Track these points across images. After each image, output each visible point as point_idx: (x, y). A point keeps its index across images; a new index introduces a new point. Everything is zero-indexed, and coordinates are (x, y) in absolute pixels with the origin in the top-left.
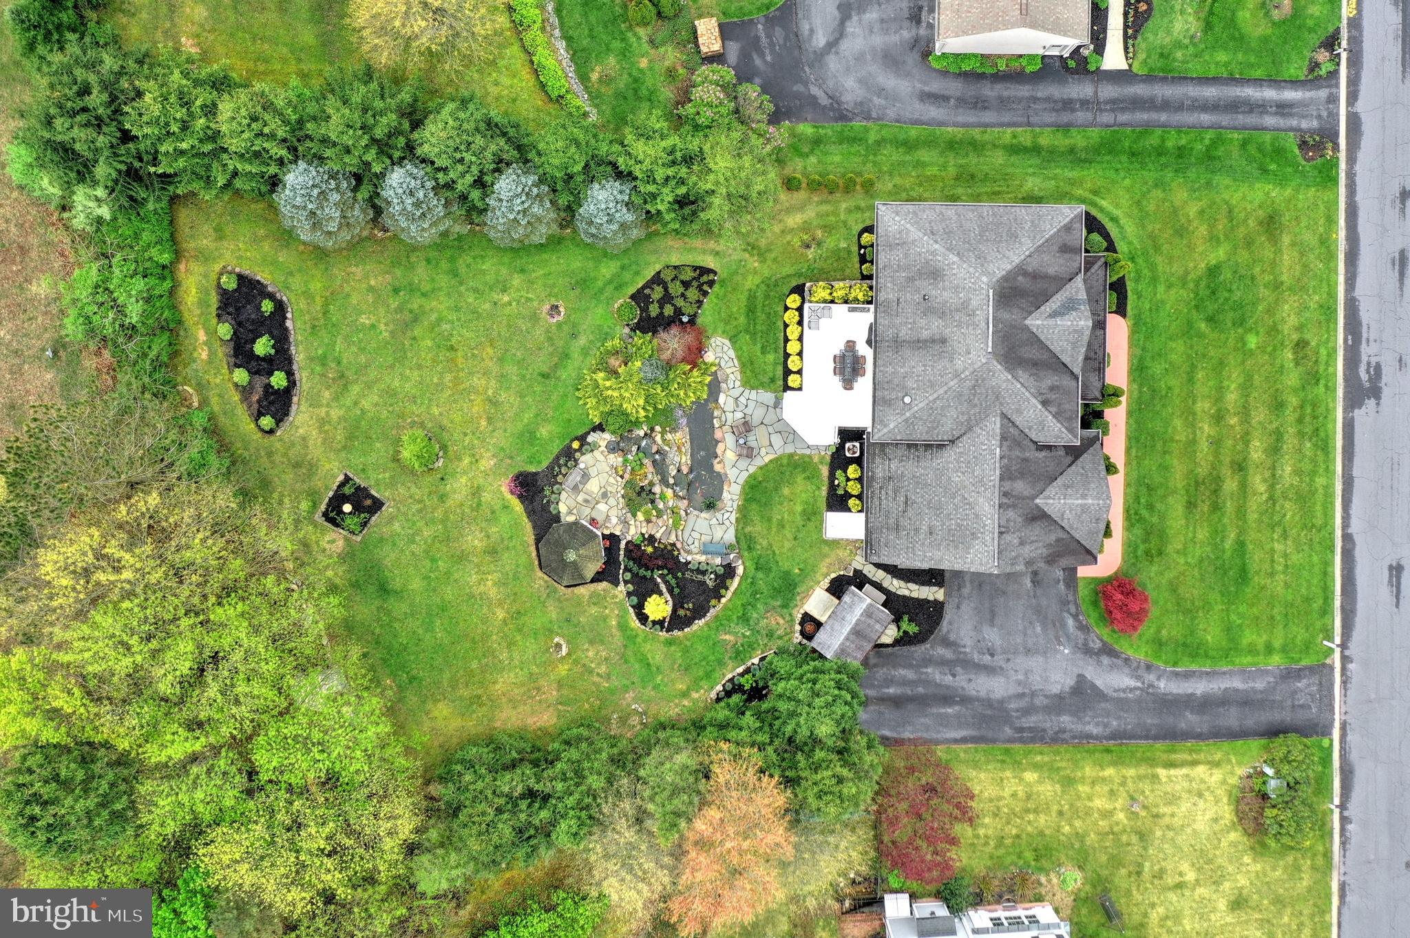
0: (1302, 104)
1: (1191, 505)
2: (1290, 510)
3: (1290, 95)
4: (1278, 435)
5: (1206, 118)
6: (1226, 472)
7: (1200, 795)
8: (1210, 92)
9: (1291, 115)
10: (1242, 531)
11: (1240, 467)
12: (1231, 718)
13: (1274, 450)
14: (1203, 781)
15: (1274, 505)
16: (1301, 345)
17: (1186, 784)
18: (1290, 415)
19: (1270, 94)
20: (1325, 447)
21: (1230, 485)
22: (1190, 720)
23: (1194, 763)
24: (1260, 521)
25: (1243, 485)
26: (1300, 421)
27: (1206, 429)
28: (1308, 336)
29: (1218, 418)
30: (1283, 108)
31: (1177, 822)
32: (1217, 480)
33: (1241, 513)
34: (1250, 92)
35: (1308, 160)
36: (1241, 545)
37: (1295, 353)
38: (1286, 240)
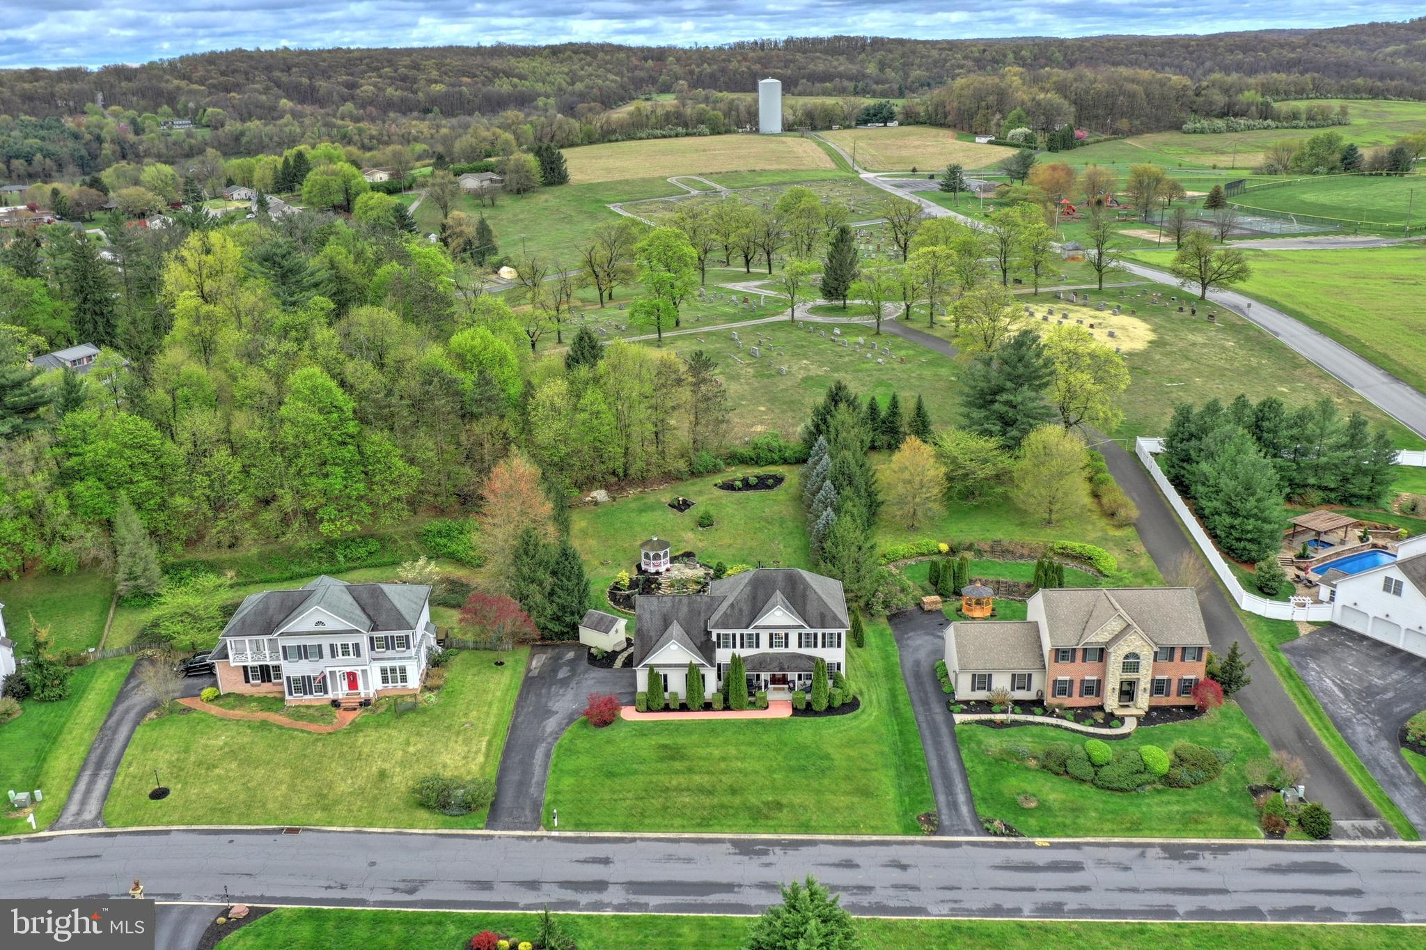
0: (959, 816)
1: (665, 747)
2: (657, 803)
3: (964, 810)
4: (710, 793)
5: (934, 763)
6: (687, 764)
7: (464, 758)
8: (953, 765)
9: (950, 810)
10: (643, 773)
11: (690, 770)
12: (513, 777)
13: (701, 790)
14: (474, 759)
15: (662, 791)
16: (779, 806)
17: (474, 749)
18: (726, 800)
19: (961, 798)
20: (704, 824)
21: (678, 765)
22: (516, 758)
23: (487, 756)
24: (651, 782)
25: (677, 772)
26: (722, 806)
27: (717, 753)
28: (785, 811)
29: (723, 759)
30: (954, 805)
31: (451, 744)
32: (683, 757)
33: (658, 773)
34: (959, 787)
35: (919, 819)
36: (635, 772)
37: (772, 802)
38: (856, 800)
